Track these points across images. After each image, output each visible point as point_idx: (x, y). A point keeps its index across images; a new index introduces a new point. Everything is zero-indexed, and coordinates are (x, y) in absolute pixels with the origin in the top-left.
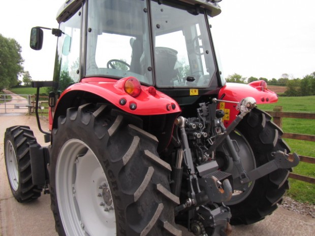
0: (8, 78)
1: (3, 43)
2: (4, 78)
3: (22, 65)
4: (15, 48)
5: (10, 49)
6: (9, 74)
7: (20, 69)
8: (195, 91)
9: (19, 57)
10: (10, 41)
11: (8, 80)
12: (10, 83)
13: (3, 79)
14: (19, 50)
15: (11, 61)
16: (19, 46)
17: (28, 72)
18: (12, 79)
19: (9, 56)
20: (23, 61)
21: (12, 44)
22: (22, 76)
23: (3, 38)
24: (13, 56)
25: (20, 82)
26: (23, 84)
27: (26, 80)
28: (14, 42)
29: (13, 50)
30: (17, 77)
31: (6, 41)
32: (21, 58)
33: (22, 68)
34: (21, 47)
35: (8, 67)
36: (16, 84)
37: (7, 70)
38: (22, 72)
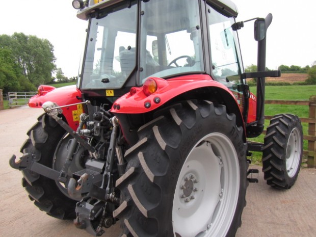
0: (43, 75)
1: (37, 44)
2: (40, 76)
3: (55, 63)
4: (48, 48)
5: (44, 48)
6: (43, 72)
7: (53, 67)
8: (111, 92)
9: (52, 55)
10: (43, 41)
11: (43, 78)
12: (44, 80)
13: (38, 77)
14: (52, 49)
15: (45, 60)
16: (51, 45)
17: (60, 69)
18: (46, 76)
19: (43, 55)
20: (55, 59)
21: (46, 44)
22: (56, 73)
23: (37, 39)
24: (46, 55)
25: (54, 79)
26: (56, 80)
27: (59, 76)
28: (47, 42)
29: (46, 50)
30: (51, 74)
31: (40, 41)
32: (53, 57)
33: (55, 66)
34: (53, 47)
35: (43, 66)
36: (50, 81)
37: (41, 69)
38: (55, 69)
